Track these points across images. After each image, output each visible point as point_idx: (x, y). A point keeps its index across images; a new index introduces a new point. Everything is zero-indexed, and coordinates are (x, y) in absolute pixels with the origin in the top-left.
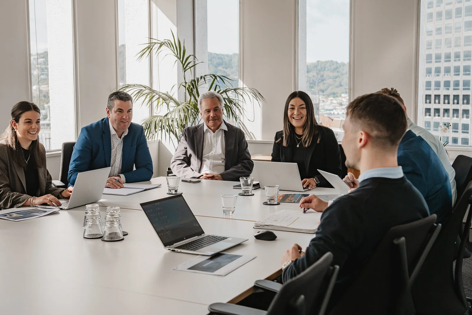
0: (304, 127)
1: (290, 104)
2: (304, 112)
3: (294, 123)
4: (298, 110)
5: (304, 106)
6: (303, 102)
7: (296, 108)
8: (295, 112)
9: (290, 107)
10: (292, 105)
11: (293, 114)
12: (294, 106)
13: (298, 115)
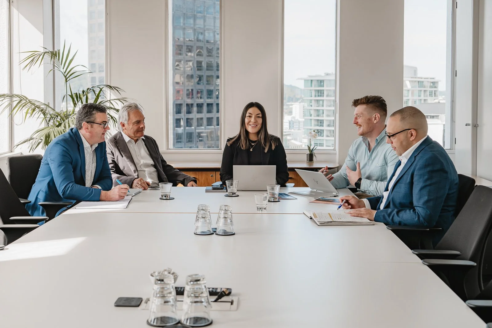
0: (258, 133)
1: (247, 112)
2: (260, 121)
3: (250, 129)
4: (255, 119)
5: (260, 115)
6: (260, 112)
7: (253, 116)
8: (253, 120)
9: (247, 115)
10: (250, 113)
11: (250, 121)
12: (252, 114)
13: (255, 122)
